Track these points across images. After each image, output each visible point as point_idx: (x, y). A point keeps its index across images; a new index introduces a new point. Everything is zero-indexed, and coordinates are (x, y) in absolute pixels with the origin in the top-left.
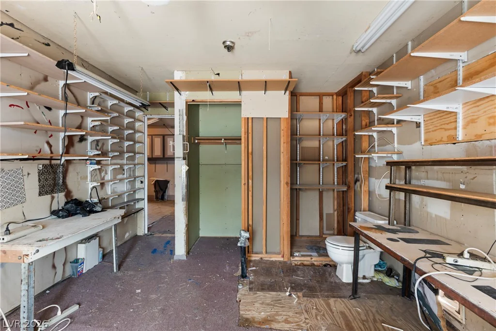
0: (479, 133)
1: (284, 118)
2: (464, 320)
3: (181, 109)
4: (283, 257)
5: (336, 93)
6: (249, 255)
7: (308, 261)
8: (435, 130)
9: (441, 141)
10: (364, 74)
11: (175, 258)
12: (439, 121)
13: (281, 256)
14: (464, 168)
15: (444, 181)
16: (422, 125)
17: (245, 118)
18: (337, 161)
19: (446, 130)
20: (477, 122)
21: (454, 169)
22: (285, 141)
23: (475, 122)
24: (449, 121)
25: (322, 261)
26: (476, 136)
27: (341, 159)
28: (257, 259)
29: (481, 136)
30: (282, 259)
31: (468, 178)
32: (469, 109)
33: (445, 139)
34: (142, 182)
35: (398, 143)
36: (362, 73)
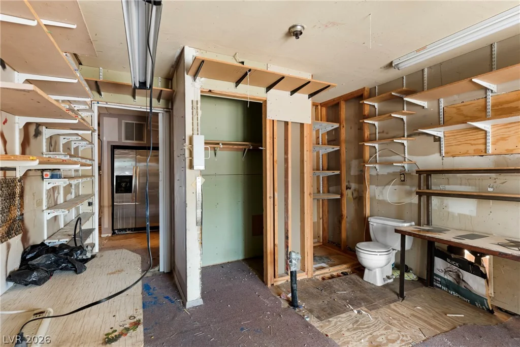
0: (511, 148)
1: (307, 124)
2: (493, 293)
3: (195, 100)
4: (307, 274)
5: (321, 104)
6: (275, 279)
7: (327, 273)
8: (459, 145)
9: (466, 153)
10: (366, 89)
11: (188, 305)
12: (464, 137)
13: (305, 273)
14: (493, 175)
15: (469, 185)
16: (443, 140)
17: (270, 120)
18: (322, 170)
19: (472, 145)
20: (507, 140)
21: (481, 176)
22: (308, 149)
23: (506, 140)
24: (476, 138)
25: (338, 270)
26: (507, 150)
27: (326, 167)
28: (283, 282)
29: (512, 150)
30: (306, 277)
31: (497, 183)
32: (498, 130)
33: (471, 152)
34: (90, 204)
35: (409, 154)
36: (364, 88)
